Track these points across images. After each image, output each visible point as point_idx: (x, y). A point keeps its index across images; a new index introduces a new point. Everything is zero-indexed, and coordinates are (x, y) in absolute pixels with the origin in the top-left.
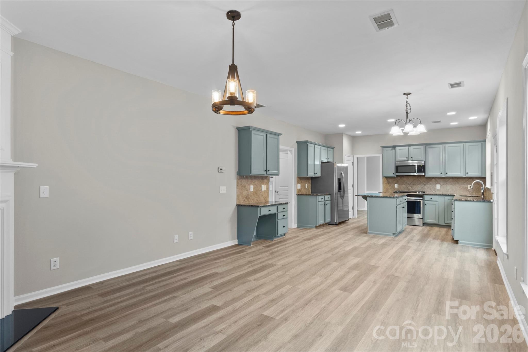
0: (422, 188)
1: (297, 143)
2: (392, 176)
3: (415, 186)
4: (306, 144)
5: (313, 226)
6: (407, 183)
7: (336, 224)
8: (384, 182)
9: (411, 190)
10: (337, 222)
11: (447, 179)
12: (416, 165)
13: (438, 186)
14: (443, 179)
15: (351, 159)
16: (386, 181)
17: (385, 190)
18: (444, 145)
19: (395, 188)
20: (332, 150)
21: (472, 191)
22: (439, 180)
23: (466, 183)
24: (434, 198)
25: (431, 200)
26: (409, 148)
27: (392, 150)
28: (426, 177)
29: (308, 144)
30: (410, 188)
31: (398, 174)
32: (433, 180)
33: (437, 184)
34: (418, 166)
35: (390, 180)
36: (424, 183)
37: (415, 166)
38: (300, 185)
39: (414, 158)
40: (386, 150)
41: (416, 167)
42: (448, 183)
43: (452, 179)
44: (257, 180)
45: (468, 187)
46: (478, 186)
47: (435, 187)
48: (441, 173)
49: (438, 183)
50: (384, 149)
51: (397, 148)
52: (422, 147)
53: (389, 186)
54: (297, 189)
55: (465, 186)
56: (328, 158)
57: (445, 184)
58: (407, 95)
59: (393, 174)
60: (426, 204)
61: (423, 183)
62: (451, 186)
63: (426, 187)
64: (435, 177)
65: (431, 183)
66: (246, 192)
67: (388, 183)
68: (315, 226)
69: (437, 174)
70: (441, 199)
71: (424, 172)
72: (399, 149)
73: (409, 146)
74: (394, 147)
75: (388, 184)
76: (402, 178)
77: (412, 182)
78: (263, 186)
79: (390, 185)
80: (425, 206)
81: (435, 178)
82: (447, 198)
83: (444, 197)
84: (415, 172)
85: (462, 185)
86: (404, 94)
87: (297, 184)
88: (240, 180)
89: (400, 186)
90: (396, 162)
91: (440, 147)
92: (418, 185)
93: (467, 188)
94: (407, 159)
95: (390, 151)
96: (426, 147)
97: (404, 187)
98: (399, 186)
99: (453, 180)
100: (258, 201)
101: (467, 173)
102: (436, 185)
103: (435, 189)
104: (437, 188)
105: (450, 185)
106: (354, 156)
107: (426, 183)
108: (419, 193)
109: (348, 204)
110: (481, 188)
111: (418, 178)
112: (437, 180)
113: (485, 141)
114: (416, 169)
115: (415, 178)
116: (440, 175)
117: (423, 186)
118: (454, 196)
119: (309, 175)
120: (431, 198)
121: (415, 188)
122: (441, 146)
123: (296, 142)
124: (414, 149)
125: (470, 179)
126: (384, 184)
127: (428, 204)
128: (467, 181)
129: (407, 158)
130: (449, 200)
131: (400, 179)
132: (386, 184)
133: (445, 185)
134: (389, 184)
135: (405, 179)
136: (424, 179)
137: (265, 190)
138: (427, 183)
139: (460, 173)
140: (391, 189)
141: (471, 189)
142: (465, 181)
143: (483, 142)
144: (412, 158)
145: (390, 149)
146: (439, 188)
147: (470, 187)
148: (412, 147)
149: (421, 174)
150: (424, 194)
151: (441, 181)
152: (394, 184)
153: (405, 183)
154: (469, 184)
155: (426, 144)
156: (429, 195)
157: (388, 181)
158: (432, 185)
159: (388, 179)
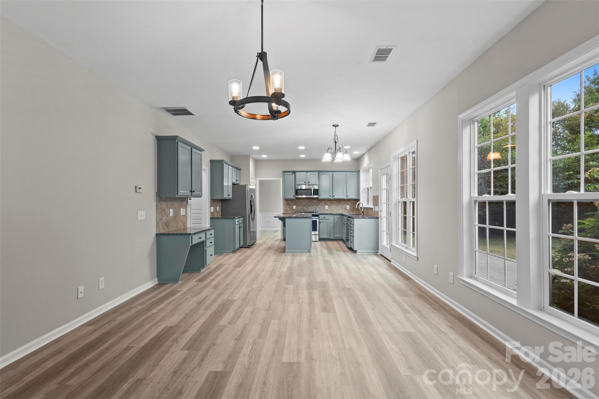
0: (315, 208)
1: (210, 162)
2: (293, 198)
3: (309, 207)
4: (222, 163)
5: (230, 251)
6: (303, 204)
7: (249, 246)
8: (284, 204)
9: (306, 211)
10: (250, 245)
11: (333, 201)
12: (312, 189)
13: (327, 207)
14: (331, 201)
16: (286, 203)
17: (285, 211)
18: (332, 173)
19: (293, 209)
20: (239, 171)
21: (349, 210)
22: (327, 202)
23: (345, 204)
24: (327, 217)
25: (324, 218)
26: (307, 174)
27: (292, 174)
28: (319, 199)
29: (223, 164)
30: (306, 209)
31: (297, 196)
32: (323, 202)
34: (314, 190)
35: (290, 202)
37: (311, 189)
38: (213, 207)
40: (287, 175)
41: (312, 190)
42: (334, 204)
44: (176, 202)
46: (353, 206)
48: (330, 196)
49: (327, 204)
50: (286, 173)
51: (297, 173)
52: (317, 173)
53: (289, 207)
54: (211, 212)
55: (344, 206)
56: (237, 180)
57: (332, 205)
58: (336, 127)
59: (294, 196)
60: (320, 223)
61: (316, 204)
62: (336, 206)
63: (318, 208)
64: (325, 199)
65: (322, 204)
66: (166, 217)
68: (232, 250)
69: (327, 196)
70: (331, 218)
71: (318, 195)
72: (299, 174)
73: (307, 172)
74: (294, 172)
75: (287, 206)
76: (300, 200)
77: (307, 204)
78: (182, 209)
83: (333, 216)
84: (311, 195)
86: (333, 126)
87: (211, 207)
88: (159, 203)
90: (296, 186)
91: (329, 174)
92: (312, 206)
93: (346, 208)
94: (305, 184)
95: (291, 175)
96: (319, 173)
97: (301, 208)
98: (297, 207)
99: (338, 201)
100: (177, 227)
101: (348, 196)
102: (325, 206)
103: (324, 209)
104: (326, 208)
106: (257, 178)
107: (318, 204)
108: (316, 213)
109: (256, 226)
111: (312, 200)
112: (326, 201)
113: (359, 171)
114: (312, 192)
115: (310, 200)
116: (328, 198)
117: (316, 207)
119: (224, 197)
120: (325, 217)
122: (330, 173)
123: (210, 160)
125: (348, 201)
126: (284, 206)
127: (322, 222)
129: (305, 182)
130: (337, 218)
131: (298, 201)
132: (286, 205)
134: (288, 205)
136: (316, 201)
137: (184, 214)
138: (319, 205)
139: (343, 196)
140: (290, 210)
141: (349, 208)
142: (345, 203)
143: (358, 173)
144: (309, 182)
145: (291, 173)
146: (327, 208)
147: (348, 207)
148: (309, 173)
149: (315, 196)
150: (319, 214)
151: (329, 203)
152: (293, 205)
153: (301, 205)
154: (347, 205)
155: (320, 171)
156: (323, 214)
157: (288, 203)
158: (322, 206)
159: (287, 201)
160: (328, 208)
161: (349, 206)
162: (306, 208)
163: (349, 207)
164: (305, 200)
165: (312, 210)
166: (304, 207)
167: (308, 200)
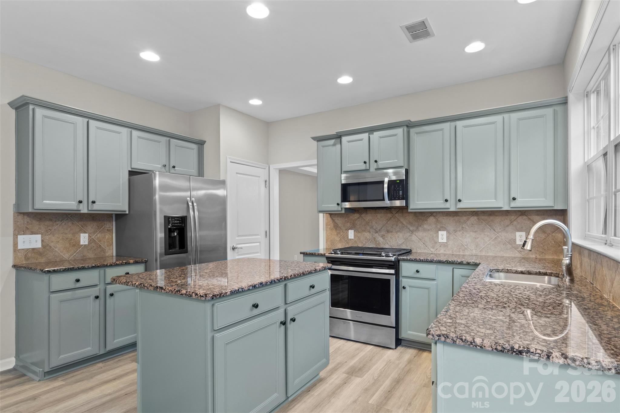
0: (406, 239)
2: (336, 209)
3: (390, 235)
6: (374, 227)
8: (327, 224)
11: (465, 218)
12: (386, 180)
13: (442, 236)
14: (454, 216)
15: (262, 173)
16: (331, 221)
18: (453, 124)
19: (347, 239)
20: (194, 146)
22: (444, 220)
24: (427, 270)
25: (418, 275)
26: (371, 136)
27: (334, 145)
28: (409, 210)
30: (380, 239)
31: (347, 205)
32: (432, 219)
33: (440, 230)
34: (391, 183)
35: (339, 221)
36: (411, 228)
37: (382, 182)
38: (40, 236)
39: (380, 162)
40: (323, 147)
41: (386, 186)
42: (467, 227)
43: (476, 218)
45: (515, 239)
47: (435, 239)
48: (446, 201)
49: (443, 228)
50: (320, 144)
51: (344, 139)
52: (401, 132)
53: (337, 235)
55: (505, 235)
56: (172, 165)
57: (460, 231)
59: (340, 204)
60: (404, 288)
61: (409, 226)
62: (473, 235)
63: (414, 238)
64: (436, 212)
65: (425, 226)
67: (334, 226)
69: (437, 204)
70: (445, 272)
71: (404, 198)
72: (349, 142)
73: (371, 130)
74: (338, 137)
75: (334, 231)
76: (363, 215)
77: (384, 225)
79: (339, 233)
80: (403, 291)
81: (434, 214)
82: (459, 272)
83: (449, 268)
84: (385, 199)
85: (500, 234)
87: (19, 235)
89: (359, 235)
90: (343, 175)
91: (442, 130)
92: (397, 232)
93: (515, 240)
94: (366, 166)
95: (331, 148)
96: (408, 131)
97: (368, 238)
99: (478, 219)
101: (514, 199)
102: (438, 233)
103: (435, 244)
104: (440, 241)
105: (472, 233)
106: (270, 166)
107: (415, 228)
108: (386, 256)
110: (563, 250)
112: (441, 219)
113: (565, 102)
114: (386, 190)
115: (389, 215)
116: (443, 206)
117: (409, 234)
118: (477, 265)
120: (418, 271)
121: (391, 241)
122: (446, 126)
124: (381, 137)
125: (520, 217)
126: (326, 230)
127: (410, 287)
128: (515, 223)
129: (365, 163)
130: (462, 276)
131: (358, 218)
132: (331, 230)
133: (459, 233)
134: (336, 229)
135: (368, 217)
136: (410, 218)
138: (417, 228)
139: (496, 199)
140: (341, 241)
142: (508, 222)
143: (559, 108)
144: (376, 161)
145: (332, 142)
146: (445, 240)
147: (521, 238)
148: (378, 134)
149: (398, 203)
150: (399, 259)
151: (450, 222)
152: (347, 230)
153: (368, 228)
154: (518, 231)
155: (409, 125)
156: (412, 260)
157: (335, 223)
158: (429, 232)
159: (334, 219)
160: (448, 238)
161: (524, 234)
162: (382, 237)
163: (525, 238)
164: (379, 216)
165: (398, 242)
166: (377, 234)
167: (387, 215)
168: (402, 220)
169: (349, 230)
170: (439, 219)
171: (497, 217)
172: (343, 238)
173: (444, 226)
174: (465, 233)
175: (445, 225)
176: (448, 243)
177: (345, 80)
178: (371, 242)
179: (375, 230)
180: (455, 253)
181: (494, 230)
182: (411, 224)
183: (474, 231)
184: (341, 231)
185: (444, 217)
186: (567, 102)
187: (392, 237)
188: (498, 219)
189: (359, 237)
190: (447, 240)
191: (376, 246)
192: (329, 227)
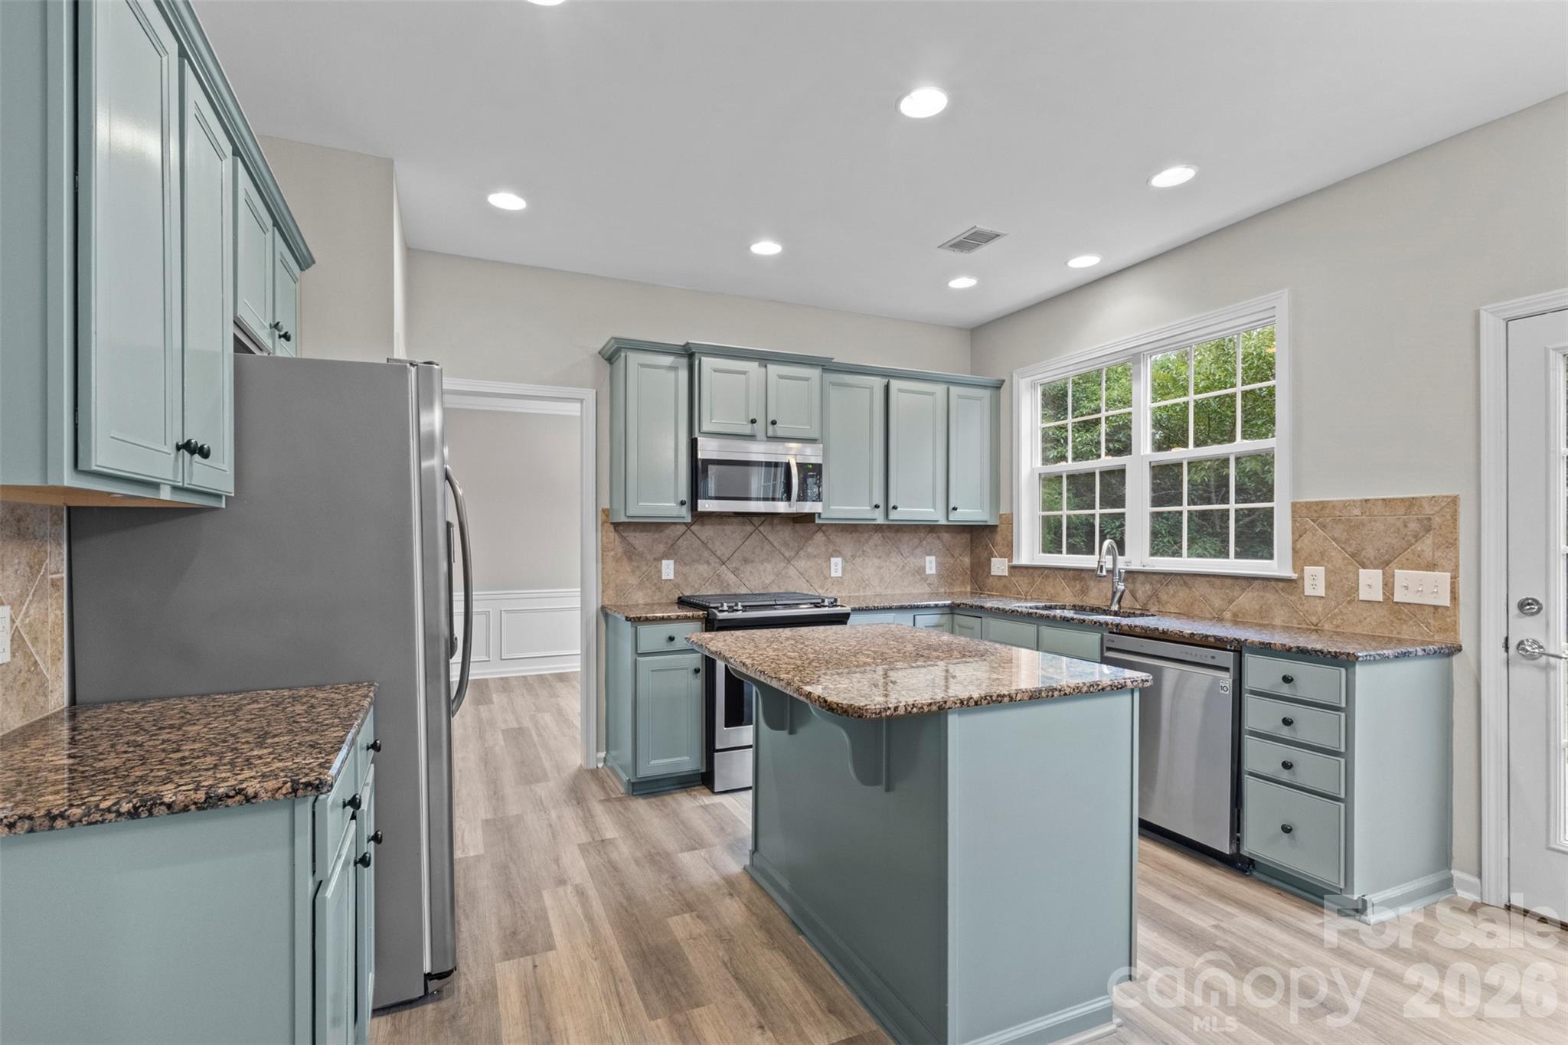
0: (777, 575)
2: (675, 514)
3: (749, 568)
8: (604, 550)
9: (733, 591)
11: (866, 536)
12: (794, 462)
13: (836, 567)
14: (851, 533)
16: (618, 540)
17: (610, 592)
18: (885, 381)
19: (659, 584)
22: (839, 538)
23: (918, 551)
26: (761, 370)
27: (672, 368)
28: (820, 521)
30: (731, 578)
31: (700, 506)
32: (820, 537)
33: (833, 556)
34: (801, 469)
35: (639, 540)
36: (787, 554)
37: (789, 466)
39: (780, 426)
41: (795, 473)
42: (869, 551)
43: (880, 535)
45: (925, 567)
46: (951, 561)
47: (825, 573)
48: (877, 507)
49: (837, 553)
50: (626, 359)
51: (703, 362)
52: (813, 375)
53: (633, 572)
55: (913, 562)
57: (859, 556)
59: (683, 503)
61: (783, 550)
62: (876, 561)
63: (792, 571)
65: (810, 550)
67: (625, 553)
69: (861, 510)
71: (816, 497)
72: (714, 370)
73: (764, 359)
74: (689, 354)
75: (625, 561)
76: (695, 528)
79: (638, 567)
81: (824, 528)
84: (788, 498)
85: (908, 559)
89: (686, 569)
90: (697, 441)
91: (871, 389)
92: (762, 562)
93: (924, 569)
94: (753, 429)
95: (664, 372)
96: (823, 377)
97: (705, 575)
98: (678, 567)
99: (883, 536)
101: (954, 509)
102: (830, 560)
103: (825, 579)
104: (833, 574)
105: (874, 559)
107: (793, 554)
111: (761, 529)
112: (833, 536)
114: (794, 480)
115: (749, 528)
116: (869, 515)
117: (783, 565)
119: (101, 458)
121: (751, 578)
122: (875, 382)
124: (781, 377)
125: (930, 535)
126: (602, 563)
128: (924, 543)
129: (753, 424)
131: (684, 533)
132: (617, 560)
133: (859, 560)
134: (630, 559)
138: (797, 553)
139: (934, 507)
140: (641, 585)
141: (934, 571)
142: (916, 541)
143: (994, 391)
144: (774, 423)
145: (668, 360)
146: (839, 574)
147: (931, 565)
148: (774, 369)
149: (808, 507)
150: (854, 610)
151: (846, 543)
152: (659, 559)
153: (706, 554)
154: (928, 554)
155: (826, 366)
156: (863, 609)
157: (629, 543)
158: (816, 560)
159: (625, 534)
160: (844, 570)
161: (933, 558)
162: (733, 572)
163: (934, 565)
164: (728, 529)
165: (763, 582)
166: (724, 566)
167: (744, 528)
168: (771, 538)
169: (663, 561)
170: (830, 537)
171: (906, 534)
172: (647, 580)
173: (838, 549)
174: (866, 559)
175: (839, 547)
176: (844, 578)
177: (766, 248)
178: (710, 585)
179: (719, 558)
180: (852, 595)
181: (902, 554)
182: (786, 544)
183: (878, 555)
184: (644, 563)
185: (839, 534)
186: (1000, 388)
187: (753, 571)
188: (906, 537)
189: (684, 575)
190: (843, 572)
191: (722, 590)
192: (612, 553)
